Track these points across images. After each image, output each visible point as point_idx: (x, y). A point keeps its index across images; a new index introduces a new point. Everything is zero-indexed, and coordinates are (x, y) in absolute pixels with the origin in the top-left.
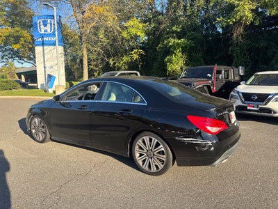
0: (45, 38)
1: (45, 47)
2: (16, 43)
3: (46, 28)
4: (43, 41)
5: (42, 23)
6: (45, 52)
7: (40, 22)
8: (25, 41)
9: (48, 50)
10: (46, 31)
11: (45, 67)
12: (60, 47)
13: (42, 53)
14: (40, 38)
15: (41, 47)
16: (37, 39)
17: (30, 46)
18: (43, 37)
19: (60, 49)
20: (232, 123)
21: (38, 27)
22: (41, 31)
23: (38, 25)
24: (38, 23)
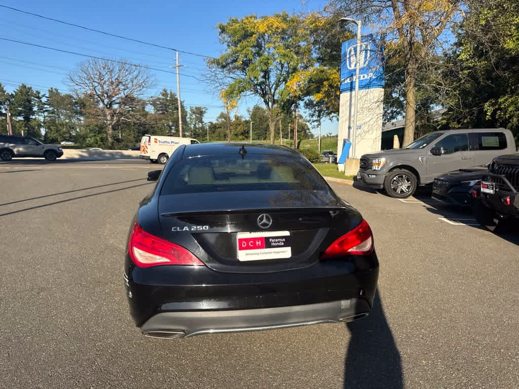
0: (355, 77)
1: (354, 93)
4: (352, 83)
5: (353, 53)
6: (353, 102)
7: (350, 51)
8: (331, 86)
12: (378, 89)
13: (349, 103)
14: (348, 78)
15: (348, 93)
16: (344, 80)
17: (338, 93)
18: (352, 76)
19: (378, 93)
20: (238, 260)
21: (348, 59)
22: (350, 67)
23: (348, 56)
24: (348, 53)
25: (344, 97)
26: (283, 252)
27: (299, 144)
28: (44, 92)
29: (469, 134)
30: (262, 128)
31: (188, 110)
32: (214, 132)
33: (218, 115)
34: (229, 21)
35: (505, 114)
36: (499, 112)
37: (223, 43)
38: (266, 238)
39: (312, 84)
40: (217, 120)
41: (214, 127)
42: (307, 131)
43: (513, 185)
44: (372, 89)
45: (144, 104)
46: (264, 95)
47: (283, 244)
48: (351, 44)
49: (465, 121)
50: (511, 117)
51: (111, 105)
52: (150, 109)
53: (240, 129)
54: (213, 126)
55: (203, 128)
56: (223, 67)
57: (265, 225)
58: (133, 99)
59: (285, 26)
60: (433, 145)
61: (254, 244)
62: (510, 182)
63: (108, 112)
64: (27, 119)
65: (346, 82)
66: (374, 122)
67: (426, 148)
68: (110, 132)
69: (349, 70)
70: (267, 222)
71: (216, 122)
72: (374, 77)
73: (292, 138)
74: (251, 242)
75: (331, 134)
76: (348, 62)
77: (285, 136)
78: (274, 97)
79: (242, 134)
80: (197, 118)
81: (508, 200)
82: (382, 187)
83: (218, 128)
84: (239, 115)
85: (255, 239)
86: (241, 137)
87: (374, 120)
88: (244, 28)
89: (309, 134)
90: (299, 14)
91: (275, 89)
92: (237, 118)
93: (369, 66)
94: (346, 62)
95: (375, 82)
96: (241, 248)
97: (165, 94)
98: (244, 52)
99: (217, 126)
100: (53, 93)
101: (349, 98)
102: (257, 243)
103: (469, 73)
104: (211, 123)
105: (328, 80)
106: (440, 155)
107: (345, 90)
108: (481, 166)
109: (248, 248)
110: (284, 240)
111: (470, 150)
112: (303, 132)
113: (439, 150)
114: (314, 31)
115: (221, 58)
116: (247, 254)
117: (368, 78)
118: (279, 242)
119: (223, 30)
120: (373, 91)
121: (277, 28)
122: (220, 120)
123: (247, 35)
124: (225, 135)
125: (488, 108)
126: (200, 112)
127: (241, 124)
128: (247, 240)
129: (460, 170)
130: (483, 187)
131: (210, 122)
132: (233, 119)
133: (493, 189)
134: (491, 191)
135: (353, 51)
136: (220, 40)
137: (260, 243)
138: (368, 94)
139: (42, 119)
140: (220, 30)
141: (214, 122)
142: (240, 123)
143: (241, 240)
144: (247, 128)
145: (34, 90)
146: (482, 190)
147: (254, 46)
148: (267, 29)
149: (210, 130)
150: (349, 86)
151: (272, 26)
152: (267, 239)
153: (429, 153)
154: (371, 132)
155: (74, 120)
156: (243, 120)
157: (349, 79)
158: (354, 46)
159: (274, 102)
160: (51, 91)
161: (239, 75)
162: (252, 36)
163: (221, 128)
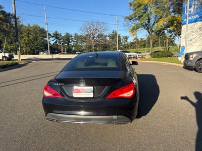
0: (189, 18)
3: (191, 9)
7: (187, 6)
8: (178, 23)
10: (190, 12)
12: (200, 22)
13: (186, 30)
17: (181, 26)
19: (200, 24)
25: (183, 27)
27: (169, 49)
28: (73, 35)
31: (122, 38)
32: (132, 46)
37: (131, 10)
41: (132, 44)
45: (106, 36)
46: (148, 29)
51: (93, 38)
52: (108, 38)
53: (142, 43)
55: (127, 44)
56: (130, 20)
58: (102, 35)
63: (92, 41)
64: (68, 44)
68: (93, 48)
73: (165, 46)
76: (185, 11)
77: (163, 46)
80: (125, 41)
82: (194, 68)
88: (139, 3)
92: (141, 39)
97: (113, 32)
98: (138, 12)
100: (76, 35)
101: (186, 28)
105: (176, 20)
117: (196, 17)
122: (134, 40)
123: (140, 5)
126: (126, 38)
131: (130, 42)
132: (140, 40)
138: (195, 25)
139: (73, 44)
140: (130, 5)
141: (132, 41)
142: (142, 41)
145: (70, 34)
147: (143, 10)
149: (130, 45)
154: (196, 42)
155: (83, 44)
156: (144, 39)
159: (152, 31)
160: (75, 34)
161: (138, 22)
162: (142, 5)
163: (134, 43)
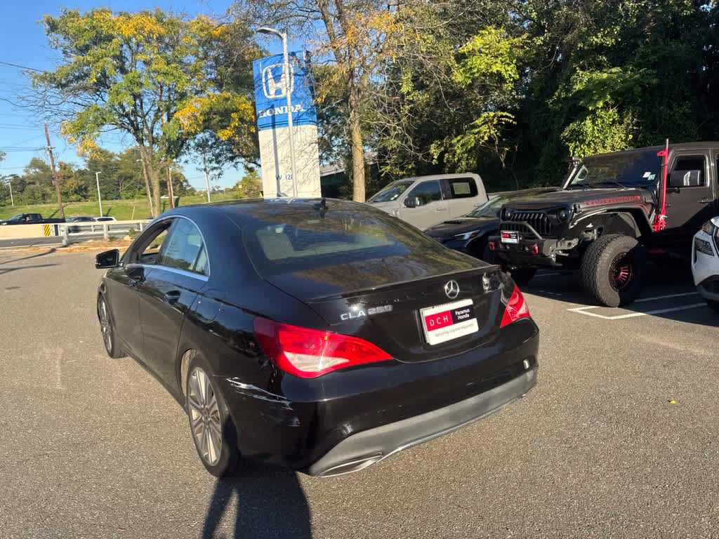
0: (277, 109)
1: (278, 130)
2: (224, 127)
3: (279, 85)
4: (273, 117)
5: (270, 76)
6: (278, 142)
7: (266, 73)
8: (242, 120)
9: (285, 136)
10: (278, 92)
11: (278, 178)
12: (309, 126)
13: (273, 144)
14: (267, 109)
15: (269, 132)
16: (262, 112)
17: (253, 130)
18: (273, 107)
19: (310, 132)
20: (429, 344)
21: (264, 84)
22: (269, 94)
23: (264, 80)
24: (264, 75)
25: (265, 136)
26: (469, 326)
27: (176, 202)
29: (440, 180)
30: (110, 182)
32: (22, 191)
33: (28, 163)
34: (62, 14)
35: (453, 157)
36: (446, 155)
37: (56, 48)
38: (451, 311)
39: (214, 116)
40: (26, 171)
41: (21, 183)
42: (185, 184)
43: (538, 232)
44: (302, 126)
46: (136, 130)
47: (468, 316)
48: (267, 63)
49: (410, 167)
50: (459, 160)
53: (71, 184)
54: (19, 182)
56: (62, 86)
57: (453, 294)
59: (162, 31)
60: (405, 195)
61: (441, 320)
62: (534, 228)
65: (265, 115)
66: (310, 171)
67: (398, 200)
69: (268, 99)
70: (455, 291)
71: (25, 174)
72: (302, 110)
74: (439, 318)
75: (219, 187)
76: (264, 88)
78: (152, 132)
79: (76, 192)
81: (537, 248)
83: (30, 183)
84: (67, 162)
85: (442, 315)
86: (74, 197)
87: (309, 167)
88: (94, 28)
89: (188, 188)
90: (179, 15)
91: (154, 123)
92: (64, 167)
93: (295, 95)
94: (262, 88)
95: (304, 117)
96: (430, 329)
98: (100, 64)
99: (28, 181)
101: (272, 137)
102: (444, 319)
103: (411, 108)
104: (15, 177)
105: (236, 111)
106: (414, 207)
107: (264, 127)
108: (463, 216)
109: (436, 327)
110: (468, 311)
111: (444, 199)
112: (178, 185)
113: (414, 201)
114: (207, 42)
115: (59, 71)
116: (437, 335)
117: (296, 111)
118: (464, 314)
119: (53, 27)
120: (304, 128)
121: (151, 32)
122: (32, 171)
123: (100, 39)
124: (44, 195)
125: (434, 150)
127: (72, 176)
128: (434, 317)
129: (445, 223)
130: (504, 237)
131: (11, 175)
133: (517, 238)
134: (515, 241)
135: (270, 73)
136: (50, 42)
137: (447, 318)
138: (298, 133)
140: (48, 27)
141: (21, 174)
142: (69, 175)
143: (428, 318)
144: (83, 182)
146: (503, 240)
147: (114, 57)
148: (135, 32)
149: (14, 189)
150: (270, 121)
151: (142, 29)
152: (453, 312)
153: (403, 205)
154: (307, 183)
156: (75, 169)
157: (268, 111)
158: (271, 67)
159: (154, 141)
162: (110, 41)
163: (34, 183)
